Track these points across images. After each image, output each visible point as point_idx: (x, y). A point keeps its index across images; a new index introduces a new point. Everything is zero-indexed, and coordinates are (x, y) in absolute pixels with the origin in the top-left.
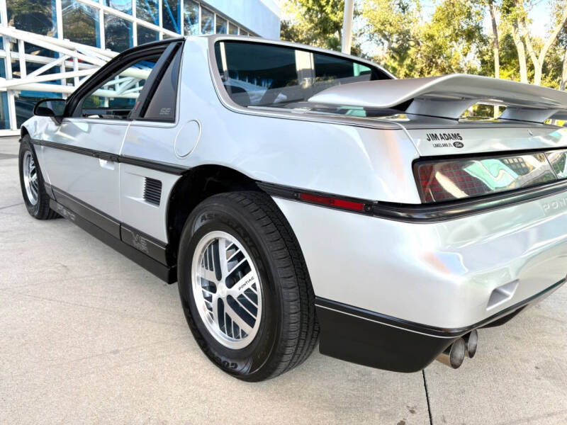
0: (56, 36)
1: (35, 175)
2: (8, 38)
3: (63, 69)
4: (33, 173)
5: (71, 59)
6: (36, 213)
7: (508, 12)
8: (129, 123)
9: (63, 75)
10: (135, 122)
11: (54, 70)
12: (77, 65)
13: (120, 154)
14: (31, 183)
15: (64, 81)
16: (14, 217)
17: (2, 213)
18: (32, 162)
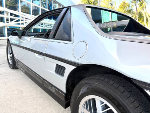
0: (19, 11)
1: (11, 55)
2: (5, 12)
3: (21, 20)
4: (11, 54)
5: (23, 18)
6: (12, 67)
7: (141, 5)
8: (48, 40)
9: (20, 22)
10: (51, 40)
11: (18, 21)
12: (24, 19)
13: (44, 53)
14: (10, 57)
15: (21, 24)
16: (4, 68)
17: (1, 66)
18: (11, 50)
